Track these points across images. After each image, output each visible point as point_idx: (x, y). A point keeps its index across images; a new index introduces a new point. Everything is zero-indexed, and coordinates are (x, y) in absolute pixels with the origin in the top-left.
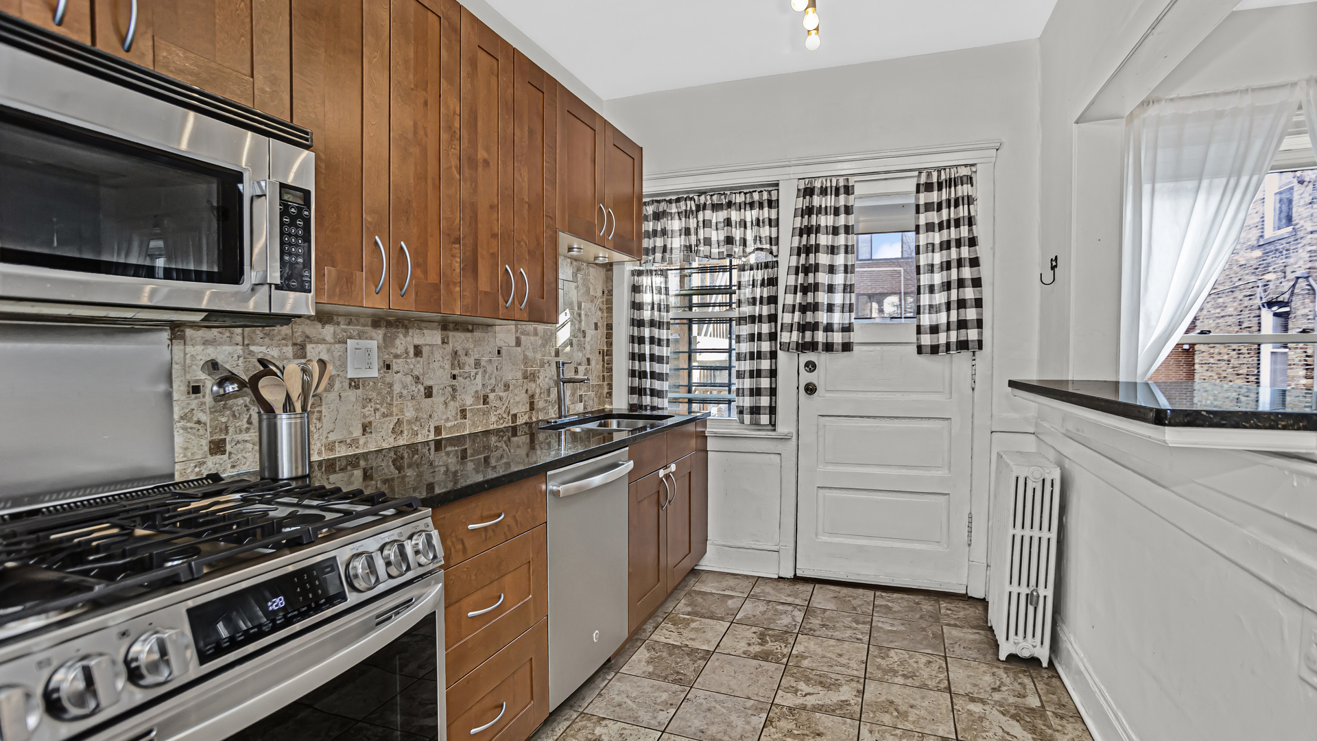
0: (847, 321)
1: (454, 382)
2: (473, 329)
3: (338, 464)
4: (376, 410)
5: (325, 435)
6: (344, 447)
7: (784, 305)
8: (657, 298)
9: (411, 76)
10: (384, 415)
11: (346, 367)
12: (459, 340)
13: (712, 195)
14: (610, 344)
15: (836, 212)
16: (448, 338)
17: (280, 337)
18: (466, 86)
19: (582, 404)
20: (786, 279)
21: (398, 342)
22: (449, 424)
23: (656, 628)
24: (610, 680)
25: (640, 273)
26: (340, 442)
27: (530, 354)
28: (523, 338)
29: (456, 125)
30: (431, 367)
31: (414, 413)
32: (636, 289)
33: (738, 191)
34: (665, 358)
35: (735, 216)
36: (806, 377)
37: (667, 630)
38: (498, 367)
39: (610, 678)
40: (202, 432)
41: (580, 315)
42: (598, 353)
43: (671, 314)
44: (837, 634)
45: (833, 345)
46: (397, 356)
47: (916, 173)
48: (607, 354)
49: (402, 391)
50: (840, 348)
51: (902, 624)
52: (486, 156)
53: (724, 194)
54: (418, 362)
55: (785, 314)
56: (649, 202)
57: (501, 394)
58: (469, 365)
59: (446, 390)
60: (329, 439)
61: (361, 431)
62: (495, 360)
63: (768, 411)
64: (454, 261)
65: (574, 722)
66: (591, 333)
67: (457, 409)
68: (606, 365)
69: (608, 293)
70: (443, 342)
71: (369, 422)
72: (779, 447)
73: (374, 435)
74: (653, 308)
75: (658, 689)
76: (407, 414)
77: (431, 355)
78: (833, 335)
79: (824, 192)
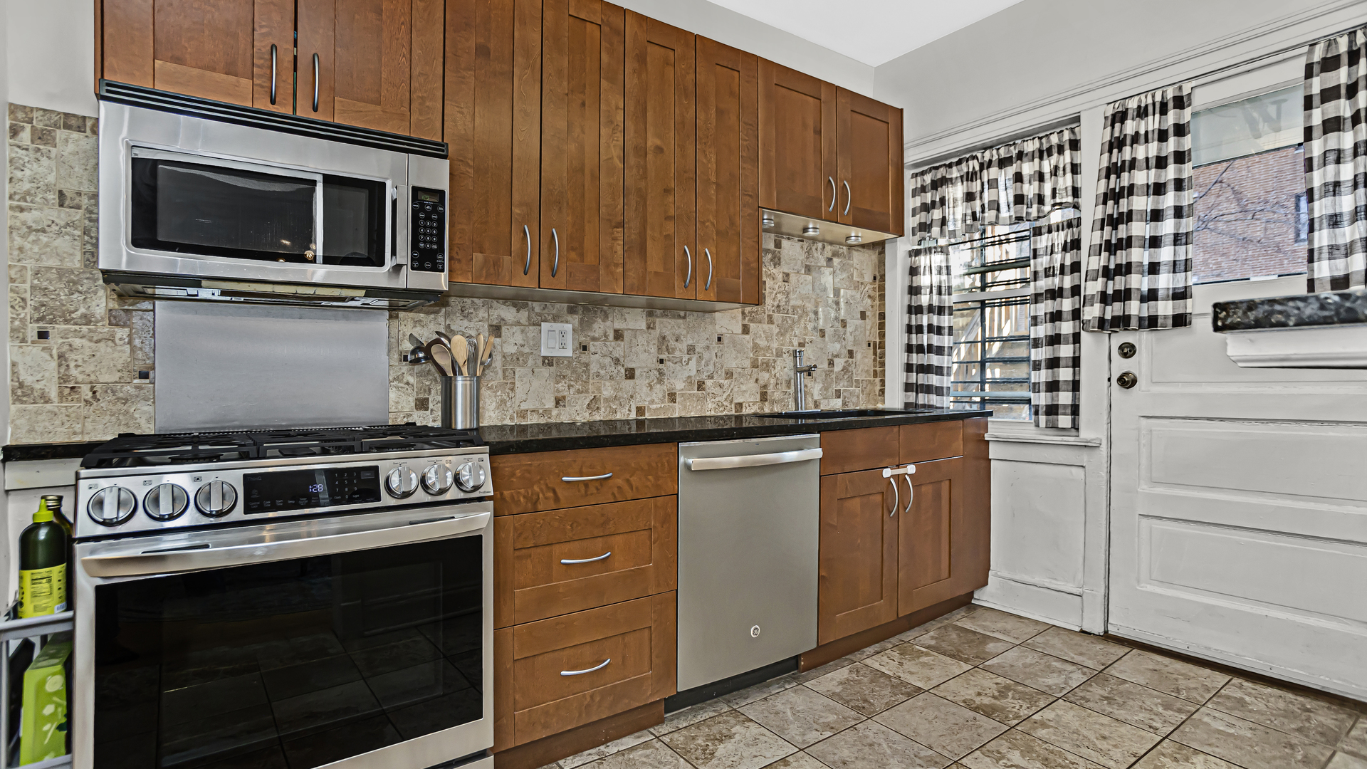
0: (1181, 285)
1: (661, 366)
2: (685, 315)
3: (530, 430)
4: (570, 386)
5: (517, 403)
6: (536, 416)
7: (1087, 271)
8: (936, 279)
9: (565, 84)
10: (579, 392)
11: (540, 346)
12: (667, 326)
13: (998, 149)
14: (882, 335)
15: (1163, 136)
16: (654, 323)
17: (477, 319)
18: (631, 82)
19: (840, 400)
20: (1091, 237)
21: (595, 326)
22: (654, 407)
23: (878, 653)
24: (787, 689)
25: (917, 253)
26: (532, 411)
27: (762, 343)
28: (752, 326)
29: (618, 118)
30: (633, 350)
31: (612, 392)
32: (914, 271)
33: (1031, 138)
34: (946, 349)
35: (1027, 168)
36: (1121, 365)
37: (888, 657)
38: (718, 354)
39: (787, 687)
40: (410, 391)
41: (837, 303)
42: (865, 345)
43: (955, 297)
44: (1121, 714)
45: (1157, 319)
46: (594, 339)
47: (1306, 49)
48: (878, 348)
49: (600, 371)
50: (1170, 322)
51: (1251, 729)
52: (658, 142)
53: (1014, 144)
54: (619, 345)
55: (1088, 283)
56: (926, 170)
57: (721, 381)
58: (680, 351)
59: (651, 374)
60: (521, 408)
61: (554, 404)
62: (714, 348)
63: (1069, 411)
64: (615, 245)
65: (721, 715)
66: (854, 322)
67: (665, 392)
68: (878, 359)
69: (879, 278)
70: (649, 327)
71: (563, 397)
72: (1084, 457)
73: (567, 408)
74: (931, 292)
75: (829, 710)
76: (605, 393)
77: (633, 339)
78: (1156, 306)
79: (1142, 113)
